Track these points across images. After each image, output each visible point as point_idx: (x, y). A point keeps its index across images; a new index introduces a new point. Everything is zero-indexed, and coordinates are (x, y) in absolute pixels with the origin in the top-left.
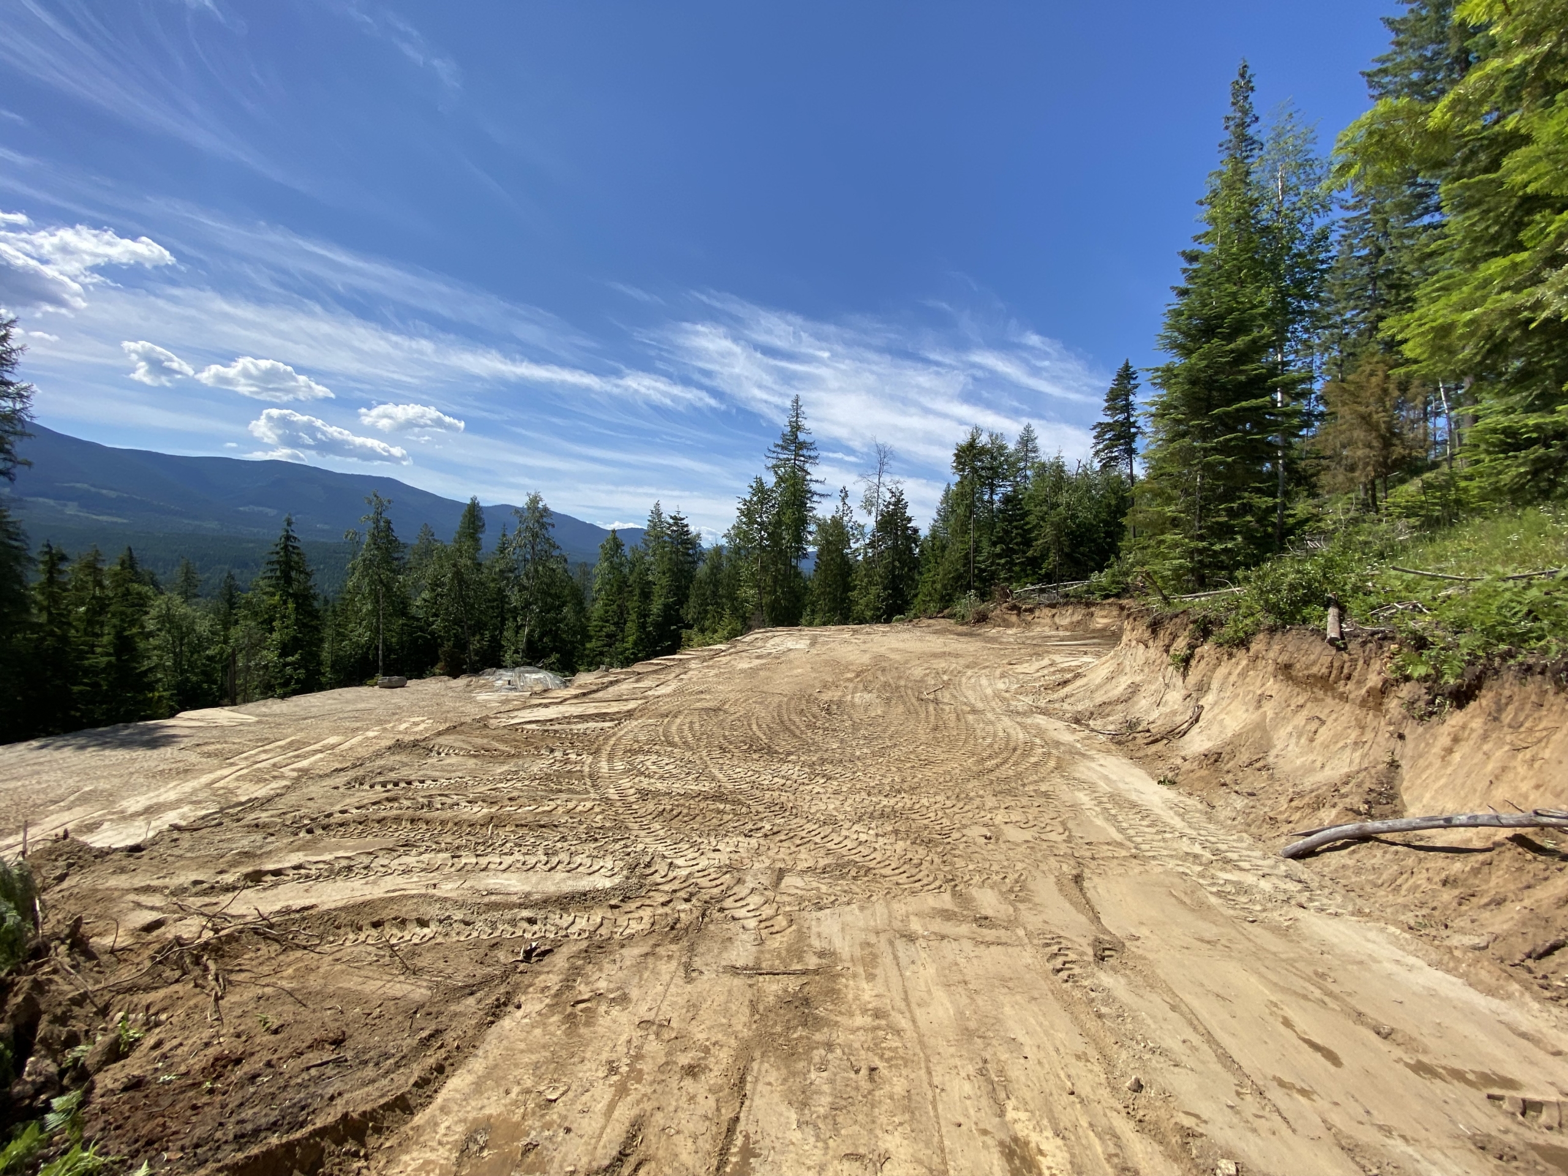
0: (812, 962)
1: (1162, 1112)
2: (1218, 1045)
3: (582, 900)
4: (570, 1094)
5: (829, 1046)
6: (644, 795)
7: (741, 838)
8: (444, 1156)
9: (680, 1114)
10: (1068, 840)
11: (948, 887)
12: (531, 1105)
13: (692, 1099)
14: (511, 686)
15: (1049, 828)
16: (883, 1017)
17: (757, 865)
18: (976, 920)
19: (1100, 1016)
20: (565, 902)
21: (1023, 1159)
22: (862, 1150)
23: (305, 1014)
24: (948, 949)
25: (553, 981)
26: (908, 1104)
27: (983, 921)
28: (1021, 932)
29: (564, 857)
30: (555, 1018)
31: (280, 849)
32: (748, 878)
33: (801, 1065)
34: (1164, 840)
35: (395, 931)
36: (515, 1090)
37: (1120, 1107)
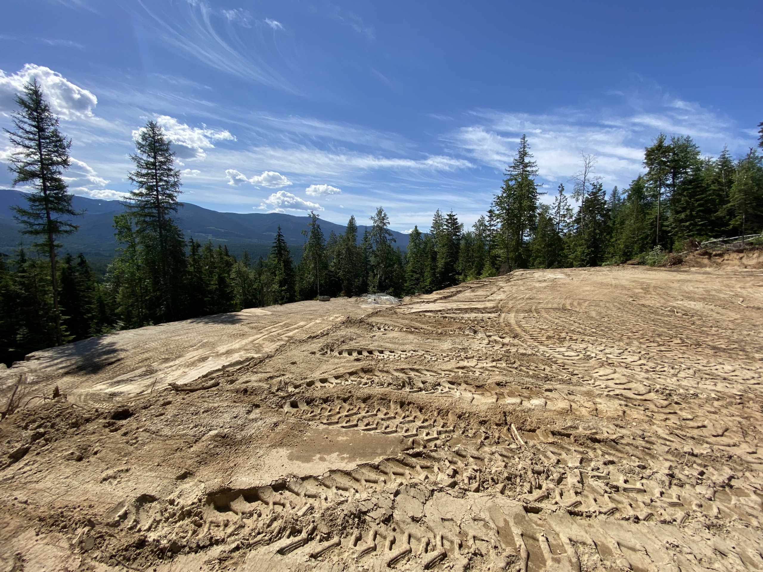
14: (376, 302)
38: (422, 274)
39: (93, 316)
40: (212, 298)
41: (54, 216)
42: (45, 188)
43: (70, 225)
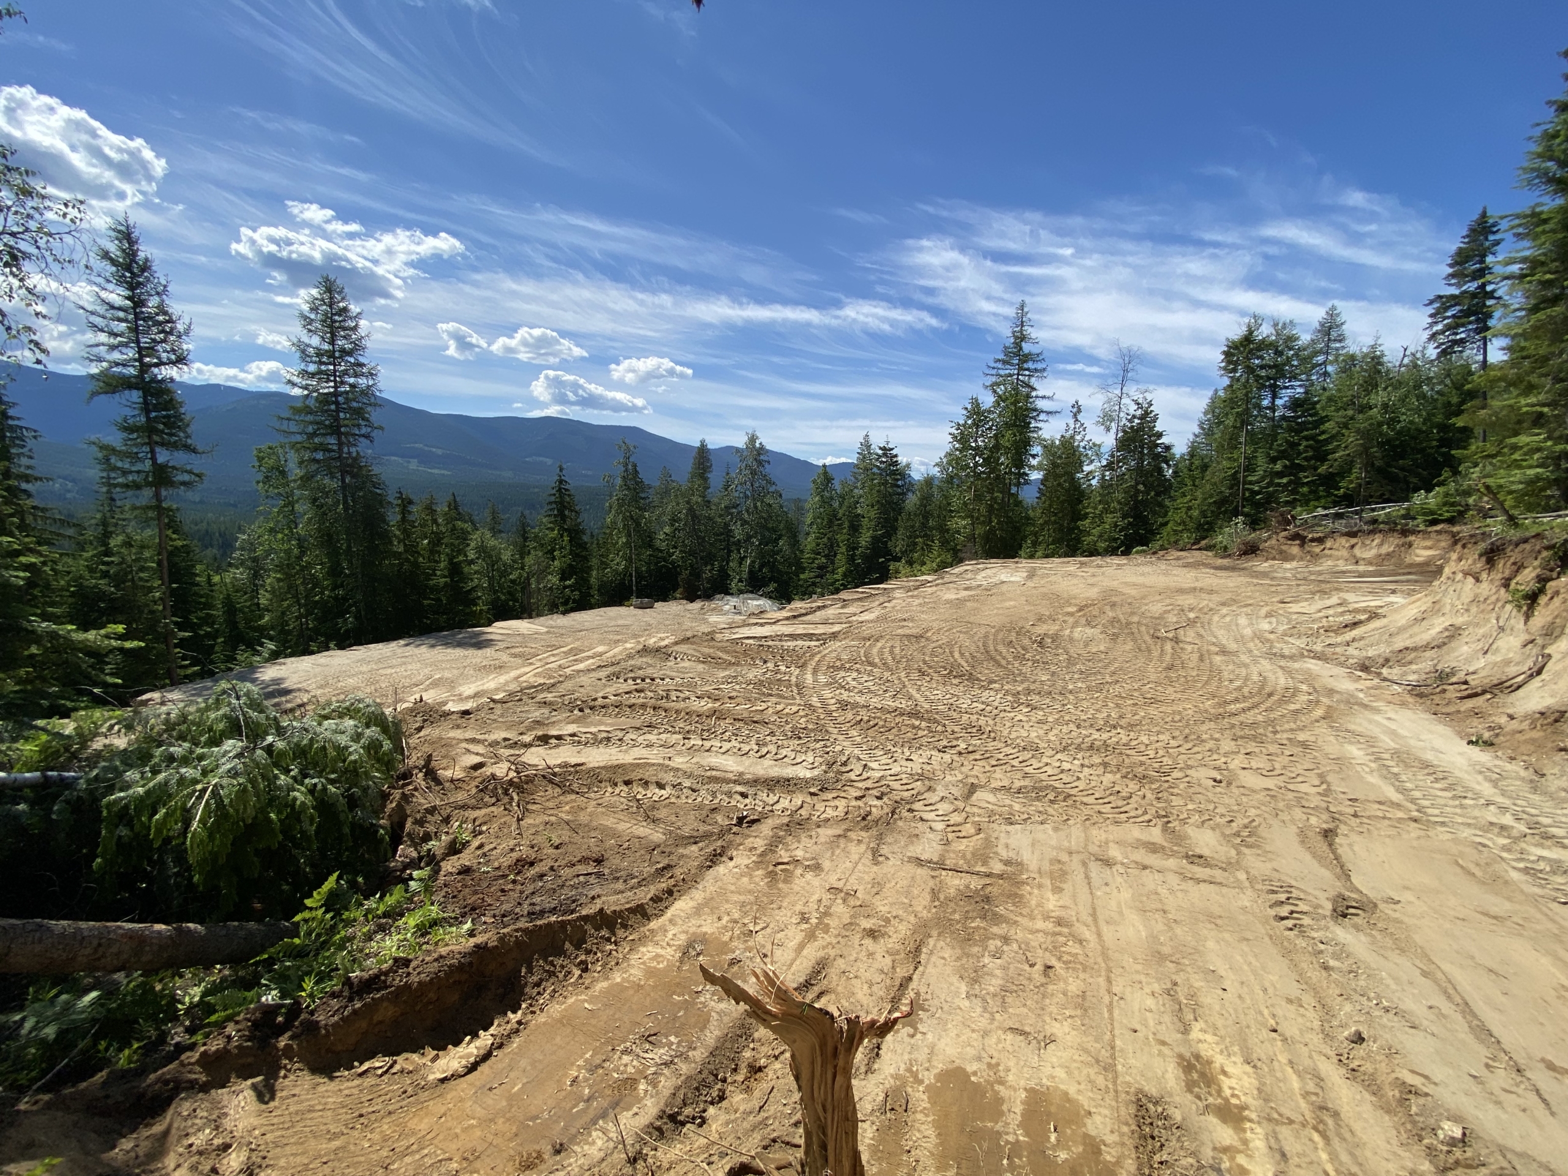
0: (997, 867)
1: (1383, 1067)
2: (1475, 1016)
3: (786, 784)
4: (768, 930)
5: (1006, 940)
6: (844, 705)
7: (934, 753)
8: (670, 954)
9: (859, 963)
10: (1327, 793)
11: (1160, 822)
12: (737, 932)
13: (871, 955)
14: (737, 611)
15: (1300, 779)
16: (1067, 926)
17: (949, 778)
18: (1187, 857)
19: (1326, 968)
20: (772, 784)
21: (1203, 1075)
22: (1027, 1029)
23: (577, 839)
24: (1150, 880)
25: (760, 844)
26: (1082, 1003)
27: (1197, 859)
28: (1242, 876)
29: (772, 748)
30: (760, 872)
31: (560, 721)
32: (939, 787)
33: (975, 950)
34: (1462, 806)
35: (640, 789)
36: (726, 919)
37: (1332, 1054)
38: (831, 556)
39: (217, 630)
40: (439, 600)
41: (163, 456)
42: (146, 408)
43: (190, 472)
